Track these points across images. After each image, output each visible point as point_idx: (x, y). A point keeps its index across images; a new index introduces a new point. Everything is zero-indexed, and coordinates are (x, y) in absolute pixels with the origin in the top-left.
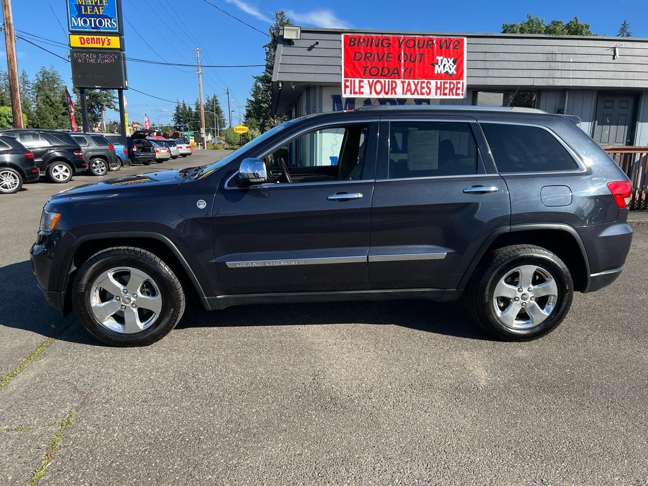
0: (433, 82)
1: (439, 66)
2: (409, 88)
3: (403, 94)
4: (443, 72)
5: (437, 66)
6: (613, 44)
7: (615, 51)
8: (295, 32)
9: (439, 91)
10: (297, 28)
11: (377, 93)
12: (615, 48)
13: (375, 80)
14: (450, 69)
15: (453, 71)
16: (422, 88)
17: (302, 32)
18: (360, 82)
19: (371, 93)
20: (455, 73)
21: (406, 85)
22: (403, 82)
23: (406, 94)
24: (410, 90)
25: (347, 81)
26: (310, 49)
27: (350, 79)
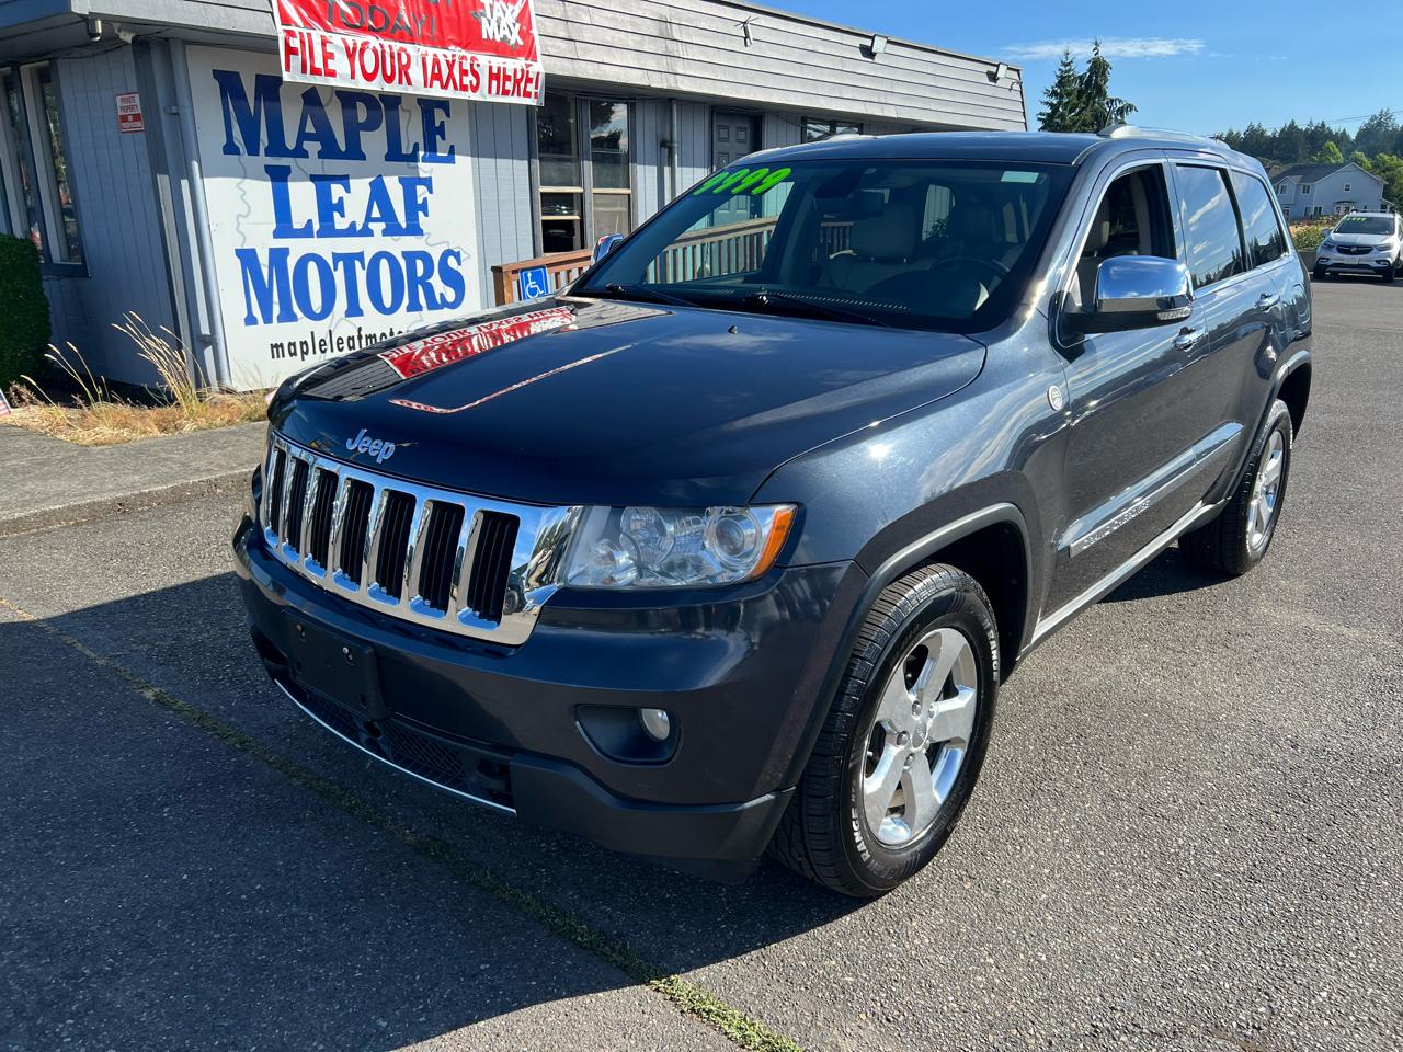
0: (482, 59)
1: (489, 22)
2: (436, 71)
3: (426, 85)
4: (498, 39)
9: (494, 83)
13: (359, 40)
14: (511, 33)
15: (515, 39)
16: (463, 73)
18: (324, 40)
19: (353, 76)
20: (521, 42)
21: (428, 61)
22: (423, 54)
23: (431, 86)
24: (437, 77)
25: (290, 34)
27: (297, 30)
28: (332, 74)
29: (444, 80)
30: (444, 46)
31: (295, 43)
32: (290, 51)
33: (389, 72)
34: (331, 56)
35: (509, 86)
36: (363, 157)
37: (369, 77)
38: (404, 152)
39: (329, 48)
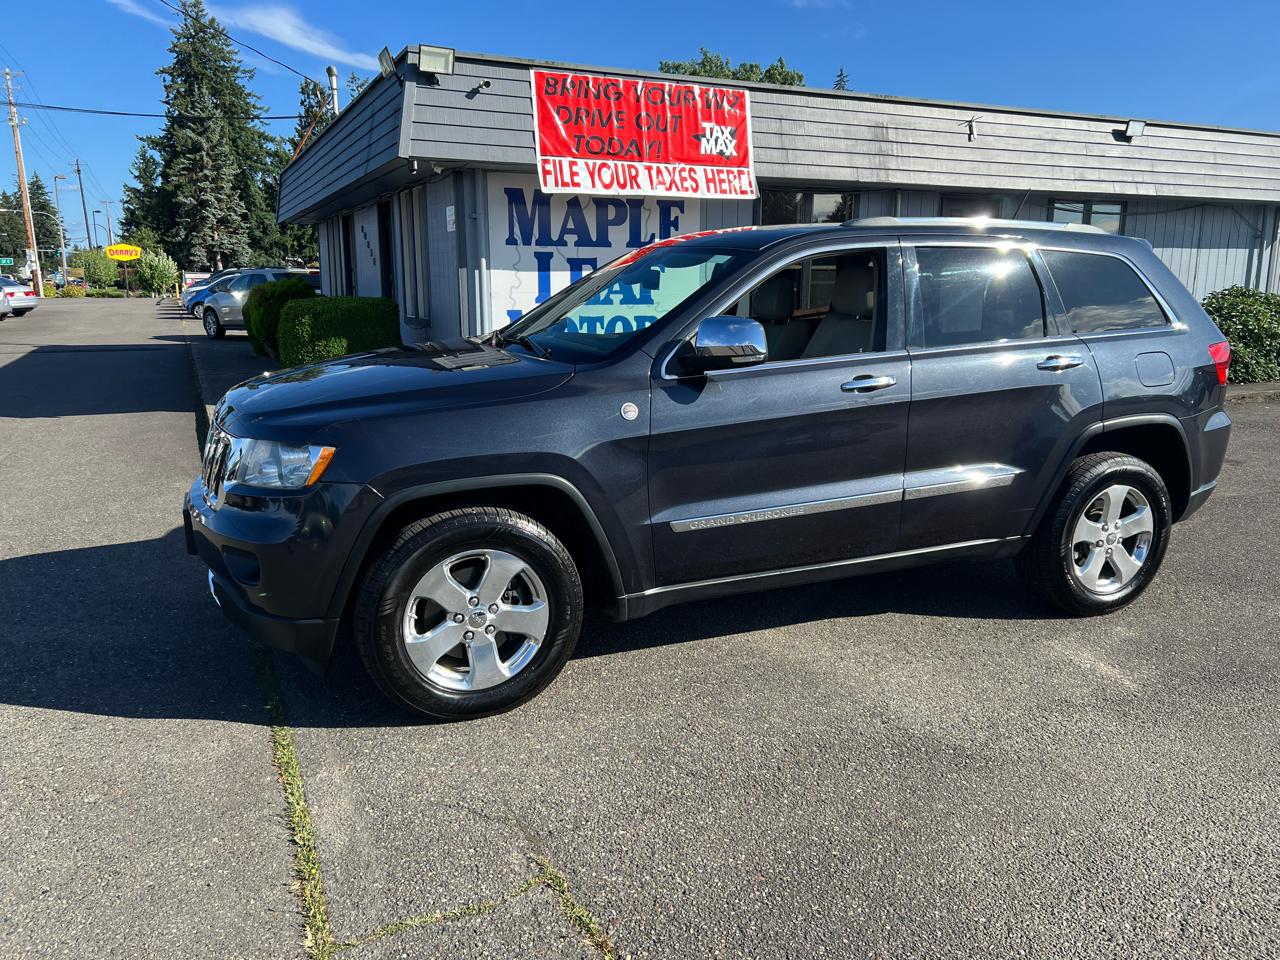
0: (699, 169)
1: (708, 141)
2: (660, 179)
3: (651, 188)
4: (714, 153)
5: (704, 140)
6: (968, 115)
7: (971, 127)
8: (443, 60)
9: (712, 185)
10: (447, 51)
12: (971, 121)
13: (599, 162)
14: (727, 147)
15: (731, 151)
16: (683, 180)
17: (458, 59)
18: (572, 164)
19: (593, 186)
20: (735, 154)
21: (654, 172)
22: (649, 169)
23: (656, 188)
24: (663, 183)
25: (546, 162)
26: (472, 94)
27: (551, 158)
28: (578, 185)
29: (668, 185)
30: (667, 161)
31: (549, 167)
32: (546, 173)
33: (622, 182)
34: (576, 174)
35: (725, 186)
36: (609, 245)
37: (607, 187)
38: (642, 240)
39: (575, 169)
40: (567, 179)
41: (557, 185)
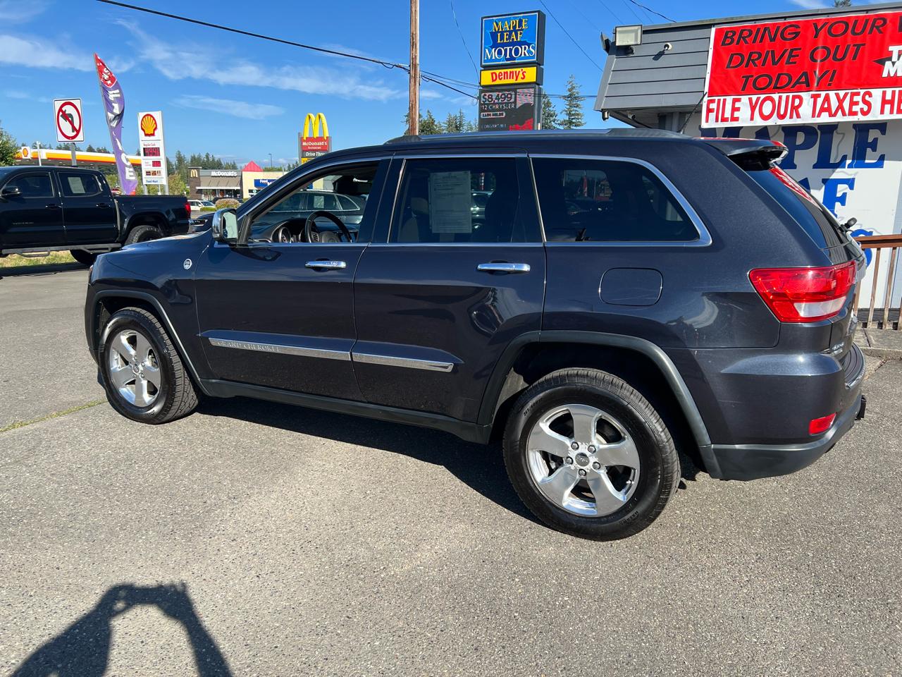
0: (877, 93)
1: (894, 63)
2: (826, 106)
3: (813, 116)
4: (900, 75)
5: (888, 64)
8: (633, 35)
9: (888, 107)
10: (636, 28)
11: (765, 118)
13: (763, 96)
16: (853, 103)
17: (645, 32)
18: (735, 101)
19: (752, 119)
21: (820, 101)
22: (815, 97)
23: (819, 116)
24: (828, 110)
25: (710, 102)
26: (657, 57)
27: (716, 98)
28: (737, 119)
29: (833, 111)
31: (713, 106)
32: (709, 111)
33: (782, 112)
34: (738, 109)
38: (832, 161)
39: (737, 105)
40: (728, 114)
41: (717, 120)
